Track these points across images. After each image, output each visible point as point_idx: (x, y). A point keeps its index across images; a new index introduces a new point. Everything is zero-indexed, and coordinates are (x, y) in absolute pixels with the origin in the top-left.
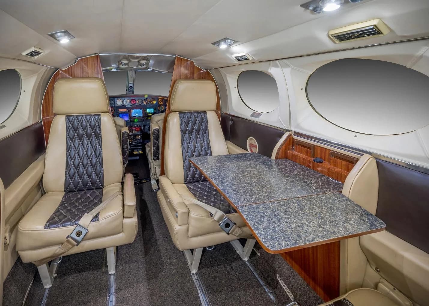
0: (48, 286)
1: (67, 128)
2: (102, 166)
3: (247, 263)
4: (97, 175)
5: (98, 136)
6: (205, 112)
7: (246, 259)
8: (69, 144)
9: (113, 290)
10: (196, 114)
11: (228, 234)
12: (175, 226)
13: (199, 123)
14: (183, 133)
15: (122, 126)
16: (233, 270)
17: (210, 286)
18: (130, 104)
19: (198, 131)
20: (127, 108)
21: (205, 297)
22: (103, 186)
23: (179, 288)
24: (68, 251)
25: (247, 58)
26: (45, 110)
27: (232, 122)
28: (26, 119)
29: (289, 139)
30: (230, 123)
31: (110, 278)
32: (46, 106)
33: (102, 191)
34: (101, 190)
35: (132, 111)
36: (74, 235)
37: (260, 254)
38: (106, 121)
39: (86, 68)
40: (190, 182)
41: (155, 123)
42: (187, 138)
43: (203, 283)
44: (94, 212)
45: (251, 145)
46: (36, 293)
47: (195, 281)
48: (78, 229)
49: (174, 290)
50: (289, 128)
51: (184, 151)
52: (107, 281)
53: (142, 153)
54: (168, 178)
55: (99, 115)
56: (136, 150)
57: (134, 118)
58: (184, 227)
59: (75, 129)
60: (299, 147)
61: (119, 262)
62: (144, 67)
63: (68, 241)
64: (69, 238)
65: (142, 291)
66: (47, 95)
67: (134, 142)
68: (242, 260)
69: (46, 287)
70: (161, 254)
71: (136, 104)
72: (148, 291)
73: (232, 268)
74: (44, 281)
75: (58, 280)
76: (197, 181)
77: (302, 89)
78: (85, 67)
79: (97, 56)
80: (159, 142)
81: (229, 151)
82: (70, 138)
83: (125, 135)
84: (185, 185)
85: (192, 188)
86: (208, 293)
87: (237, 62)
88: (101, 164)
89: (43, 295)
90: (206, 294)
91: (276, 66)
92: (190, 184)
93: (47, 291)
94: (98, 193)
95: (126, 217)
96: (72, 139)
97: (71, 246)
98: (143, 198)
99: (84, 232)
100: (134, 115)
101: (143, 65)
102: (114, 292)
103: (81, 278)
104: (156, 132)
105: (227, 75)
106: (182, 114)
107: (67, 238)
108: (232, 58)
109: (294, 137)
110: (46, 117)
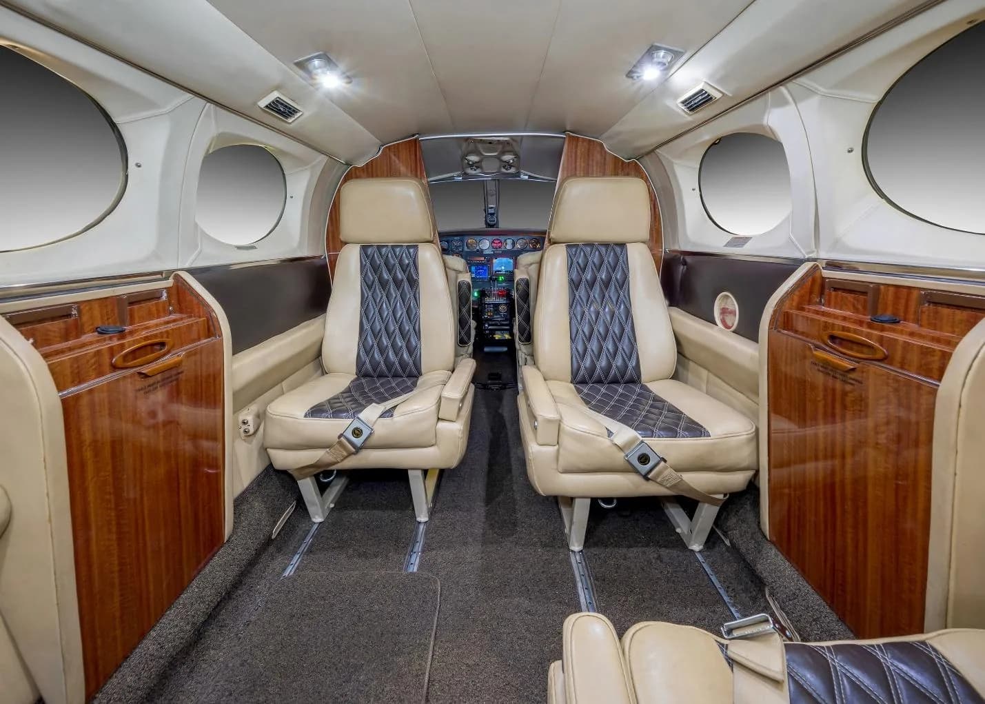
0: (318, 519)
1: (362, 267)
2: (419, 338)
3: (699, 556)
4: (411, 353)
5: (413, 283)
6: (622, 245)
7: (696, 547)
8: (366, 295)
9: (419, 547)
10: (603, 250)
11: (646, 477)
12: (532, 445)
13: (609, 267)
14: (574, 285)
15: (460, 272)
16: (661, 561)
17: (604, 580)
18: (491, 249)
19: (607, 284)
20: (485, 256)
21: (590, 597)
22: (420, 374)
23: (539, 569)
24: (342, 460)
25: (709, 95)
26: (330, 238)
27: (685, 267)
28: (295, 244)
29: (810, 279)
30: (681, 268)
31: (418, 528)
32: (333, 232)
33: (417, 381)
34: (415, 379)
35: (494, 261)
36: (349, 434)
37: (730, 543)
38: (429, 258)
39: (397, 161)
40: (583, 382)
41: (523, 269)
42: (582, 297)
43: (590, 571)
44: (389, 404)
45: (724, 311)
46: (300, 526)
47: (574, 565)
48: (357, 424)
49: (528, 571)
50: (813, 255)
51: (574, 321)
52: (412, 532)
53: (510, 338)
54: (539, 369)
55: (416, 247)
56: (499, 332)
57: (498, 273)
58: (551, 450)
59: (375, 269)
60: (836, 296)
61: (438, 505)
62: (512, 170)
63: (340, 443)
64: (342, 438)
65: (469, 560)
66: (334, 213)
67: (495, 316)
68: (687, 548)
69: (314, 520)
70: (517, 507)
71: (503, 249)
72: (479, 561)
73: (659, 558)
74: (311, 509)
75: (335, 514)
76: (600, 381)
77: (852, 151)
78: (395, 162)
79: (416, 140)
80: (529, 307)
81: (674, 326)
82: (367, 285)
83: (464, 287)
84: (572, 386)
85: (586, 391)
86: (597, 591)
87: (689, 118)
88: (418, 334)
89: (309, 531)
90: (593, 591)
91: (783, 102)
92: (583, 385)
93: (315, 527)
94: (409, 383)
95: (442, 419)
96: (370, 287)
97: (345, 454)
98: (500, 411)
99: (366, 433)
100: (498, 269)
101: (510, 168)
102: (420, 550)
103: (370, 519)
104: (522, 284)
105: (675, 161)
106: (572, 246)
107: (339, 437)
108: (675, 108)
109: (827, 273)
110: (333, 252)
